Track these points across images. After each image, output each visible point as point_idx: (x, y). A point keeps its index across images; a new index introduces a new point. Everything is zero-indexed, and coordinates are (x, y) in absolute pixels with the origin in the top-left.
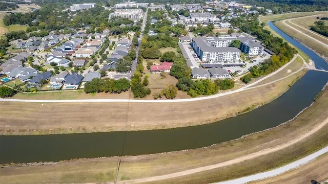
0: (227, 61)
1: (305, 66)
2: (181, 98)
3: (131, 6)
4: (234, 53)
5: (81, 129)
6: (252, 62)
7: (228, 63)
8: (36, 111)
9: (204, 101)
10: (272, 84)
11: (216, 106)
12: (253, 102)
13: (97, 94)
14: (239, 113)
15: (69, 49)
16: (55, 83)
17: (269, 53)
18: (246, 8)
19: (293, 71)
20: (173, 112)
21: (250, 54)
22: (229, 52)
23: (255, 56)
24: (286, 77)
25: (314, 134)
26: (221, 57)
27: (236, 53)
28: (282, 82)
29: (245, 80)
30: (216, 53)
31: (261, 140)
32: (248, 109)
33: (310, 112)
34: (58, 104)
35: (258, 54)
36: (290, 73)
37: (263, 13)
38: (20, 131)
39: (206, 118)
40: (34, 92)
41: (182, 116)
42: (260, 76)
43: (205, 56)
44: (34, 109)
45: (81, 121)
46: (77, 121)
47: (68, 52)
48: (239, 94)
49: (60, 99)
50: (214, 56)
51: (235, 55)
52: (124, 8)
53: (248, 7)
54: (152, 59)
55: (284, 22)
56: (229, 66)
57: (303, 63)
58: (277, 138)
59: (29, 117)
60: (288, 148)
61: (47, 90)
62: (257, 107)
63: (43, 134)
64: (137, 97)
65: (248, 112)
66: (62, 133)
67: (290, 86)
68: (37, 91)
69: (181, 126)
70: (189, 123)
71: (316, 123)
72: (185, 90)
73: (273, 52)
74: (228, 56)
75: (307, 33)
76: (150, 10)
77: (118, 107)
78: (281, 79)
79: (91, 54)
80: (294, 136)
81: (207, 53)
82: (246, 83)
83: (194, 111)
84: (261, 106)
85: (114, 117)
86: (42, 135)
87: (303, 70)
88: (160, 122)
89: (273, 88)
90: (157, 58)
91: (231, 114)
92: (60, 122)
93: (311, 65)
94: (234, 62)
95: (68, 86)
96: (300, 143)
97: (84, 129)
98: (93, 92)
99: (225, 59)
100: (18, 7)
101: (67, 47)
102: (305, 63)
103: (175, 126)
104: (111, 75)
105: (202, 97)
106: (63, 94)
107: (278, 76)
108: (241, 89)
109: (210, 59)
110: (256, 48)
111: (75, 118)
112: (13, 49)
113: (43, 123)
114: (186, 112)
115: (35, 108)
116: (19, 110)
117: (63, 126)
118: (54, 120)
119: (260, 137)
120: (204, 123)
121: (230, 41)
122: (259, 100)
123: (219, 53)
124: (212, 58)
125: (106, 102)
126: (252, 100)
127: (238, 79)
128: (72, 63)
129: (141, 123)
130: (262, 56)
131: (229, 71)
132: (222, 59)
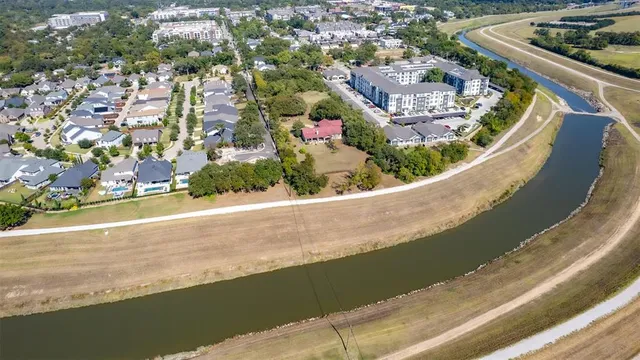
0: (433, 109)
1: (557, 108)
2: (387, 186)
4: (444, 93)
6: (477, 107)
9: (430, 187)
10: (525, 143)
11: (453, 193)
12: (509, 180)
13: (218, 197)
14: (494, 202)
15: (105, 109)
17: (495, 88)
18: (408, 11)
19: (544, 119)
20: (382, 215)
21: (466, 92)
22: (435, 93)
23: (476, 97)
24: (540, 129)
26: (421, 102)
27: (449, 93)
28: (536, 138)
29: (480, 142)
30: (412, 96)
32: (506, 194)
33: (609, 186)
34: (142, 228)
35: (479, 92)
36: (542, 122)
37: (440, 17)
38: (73, 297)
39: (444, 219)
40: (75, 208)
41: (401, 221)
43: (393, 103)
44: (89, 246)
45: (207, 258)
46: (196, 258)
47: (105, 116)
48: (481, 167)
49: (141, 218)
50: (409, 102)
51: (446, 97)
53: (412, 8)
54: (292, 116)
55: (481, 31)
57: (550, 103)
58: (586, 238)
59: (84, 265)
60: (612, 253)
61: (103, 201)
62: (518, 188)
63: (129, 296)
64: (303, 194)
65: (507, 198)
66: (171, 289)
67: (551, 145)
68: (80, 205)
69: (405, 240)
70: (419, 232)
71: (631, 204)
72: (389, 171)
73: (500, 85)
74: (434, 100)
75: (531, 51)
77: (273, 218)
78: (533, 135)
79: (160, 116)
80: (610, 230)
81: (397, 96)
82: (484, 145)
83: (419, 209)
84: (523, 184)
85: (272, 240)
87: (557, 114)
88: (366, 238)
89: (529, 151)
91: (483, 206)
92: (158, 265)
93: (563, 107)
94: (446, 110)
95: (146, 186)
96: (626, 241)
97: (217, 273)
98: (208, 194)
99: (430, 105)
102: (553, 103)
104: (229, 155)
105: (422, 179)
107: (527, 128)
108: (482, 159)
109: (403, 107)
110: (476, 81)
111: (188, 252)
113: (121, 274)
114: (405, 212)
115: (90, 242)
116: (54, 252)
117: (168, 273)
118: (144, 263)
119: (555, 240)
120: (444, 228)
121: (424, 72)
122: (518, 175)
123: (418, 95)
124: (407, 106)
126: (506, 176)
127: (468, 140)
128: (129, 139)
129: (331, 244)
130: (487, 95)
131: (447, 127)
132: (424, 106)
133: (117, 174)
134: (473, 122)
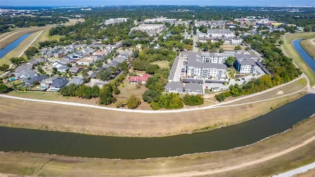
0: (211, 77)
1: (307, 89)
2: (142, 109)
3: (159, 21)
4: (219, 70)
5: (44, 127)
6: (239, 80)
7: (213, 79)
8: (17, 107)
9: (162, 115)
10: (250, 104)
12: (217, 122)
13: (71, 98)
14: (195, 130)
16: (44, 85)
17: (265, 72)
19: (285, 93)
20: (128, 122)
21: (241, 71)
22: (214, 69)
24: (273, 99)
25: (260, 164)
26: (205, 72)
27: (222, 70)
28: (264, 103)
29: (220, 98)
30: (200, 69)
31: (197, 161)
32: (207, 128)
34: (36, 103)
35: (250, 72)
36: (280, 95)
39: (158, 131)
40: (25, 91)
41: (135, 127)
42: (239, 95)
43: (189, 71)
44: (16, 105)
47: (74, 60)
48: (204, 111)
49: (40, 99)
50: (198, 72)
51: (220, 72)
52: (150, 23)
53: (277, 24)
54: (140, 70)
56: (210, 82)
57: (305, 85)
58: (214, 162)
59: (10, 111)
61: (35, 91)
62: (220, 127)
63: (14, 126)
64: (103, 104)
65: (206, 130)
66: (28, 128)
67: (272, 109)
68: (27, 90)
69: (130, 136)
70: (139, 134)
71: (271, 152)
72: (150, 102)
73: (269, 71)
74: (214, 72)
76: (174, 25)
77: (82, 111)
78: (264, 100)
79: (91, 62)
80: (235, 162)
81: (192, 68)
82: (220, 101)
83: (149, 123)
84: (225, 126)
85: (75, 120)
86: (13, 128)
88: (112, 130)
89: (249, 109)
90: (145, 70)
91: (187, 131)
92: (30, 118)
94: (219, 79)
95: (52, 88)
97: (46, 127)
98: (69, 95)
99: (211, 75)
100: (68, 21)
101: (76, 55)
102: (308, 86)
103: (124, 135)
105: (163, 110)
106: (45, 95)
107: (263, 97)
108: (210, 107)
109: (195, 74)
110: (248, 66)
112: (38, 55)
113: (18, 118)
114: (141, 123)
115: (17, 104)
116: (6, 105)
117: (31, 122)
118: (27, 116)
119: (199, 158)
120: (153, 136)
121: (226, 58)
122: (226, 120)
123: (203, 69)
124: (197, 74)
125: (74, 106)
126: (217, 119)
127: (212, 96)
128: (69, 69)
129: (95, 128)
130: (254, 75)
131: (207, 87)
132: (207, 75)
133: (46, 82)
134: (227, 87)
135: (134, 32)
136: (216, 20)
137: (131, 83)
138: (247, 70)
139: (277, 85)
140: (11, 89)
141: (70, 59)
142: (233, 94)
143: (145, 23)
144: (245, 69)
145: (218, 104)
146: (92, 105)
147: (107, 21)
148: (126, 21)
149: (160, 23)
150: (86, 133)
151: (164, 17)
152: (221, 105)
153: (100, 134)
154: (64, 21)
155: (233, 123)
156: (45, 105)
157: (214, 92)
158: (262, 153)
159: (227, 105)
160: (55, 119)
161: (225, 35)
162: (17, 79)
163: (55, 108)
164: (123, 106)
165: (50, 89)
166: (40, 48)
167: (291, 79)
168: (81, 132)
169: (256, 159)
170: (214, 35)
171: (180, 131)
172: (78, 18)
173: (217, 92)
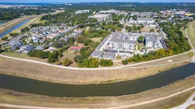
2: (73, 67)
3: (109, 12)
5: (14, 74)
6: (143, 51)
7: (125, 50)
8: (2, 61)
10: (145, 68)
11: (89, 75)
12: (118, 78)
13: (33, 58)
14: (102, 82)
17: (163, 47)
19: (173, 62)
20: (62, 74)
21: (147, 46)
22: (126, 43)
23: (150, 48)
26: (121, 45)
27: (132, 44)
28: (156, 67)
30: (117, 43)
31: (92, 102)
32: (109, 81)
33: (152, 92)
35: (152, 46)
36: (170, 62)
39: (78, 81)
40: (10, 53)
41: (64, 77)
42: (139, 61)
43: (111, 44)
46: (15, 69)
48: (111, 70)
49: (16, 58)
50: (116, 45)
52: (103, 13)
56: (122, 52)
57: (191, 57)
58: (102, 103)
62: (119, 81)
64: (50, 62)
65: (109, 83)
66: (5, 74)
67: (160, 72)
69: (60, 83)
70: (66, 82)
74: (126, 46)
77: (37, 66)
78: (157, 65)
79: (54, 37)
81: (112, 42)
83: (73, 76)
84: (123, 81)
85: (32, 71)
89: (143, 71)
91: (96, 82)
92: (8, 68)
94: (129, 50)
95: (25, 52)
97: (15, 74)
99: (124, 47)
101: (47, 32)
103: (57, 82)
104: (50, 49)
105: (85, 68)
106: (20, 55)
107: (155, 63)
110: (151, 42)
112: (28, 31)
113: (2, 68)
114: (69, 75)
117: (8, 70)
118: (7, 67)
119: (95, 100)
120: (74, 84)
121: (139, 36)
122: (124, 77)
123: (119, 43)
124: (115, 46)
125: (34, 63)
126: (118, 76)
127: (120, 61)
128: (39, 41)
129: (41, 76)
130: (155, 48)
131: (118, 55)
132: (122, 47)
133: (24, 47)
134: (132, 55)
135: (90, 19)
136: (147, 11)
137: (72, 50)
138: (150, 45)
139: (169, 55)
140: (3, 51)
141: (43, 34)
142: (135, 60)
143: (99, 13)
144: (149, 44)
145: (123, 66)
146: (44, 63)
147: (77, 12)
148: (88, 12)
149: (109, 13)
150: (36, 79)
151: (114, 9)
152: (124, 67)
153: (44, 80)
154: (53, 11)
155: (129, 79)
156: (18, 61)
157: (122, 59)
158: (138, 100)
159: (128, 67)
160: (21, 69)
161: (148, 22)
162: (9, 46)
163: (23, 63)
164: (61, 64)
165: (24, 52)
166: (31, 28)
167: (181, 52)
168: (33, 78)
169: (132, 104)
170: (140, 22)
171: (92, 82)
172: (61, 10)
173: (124, 58)
